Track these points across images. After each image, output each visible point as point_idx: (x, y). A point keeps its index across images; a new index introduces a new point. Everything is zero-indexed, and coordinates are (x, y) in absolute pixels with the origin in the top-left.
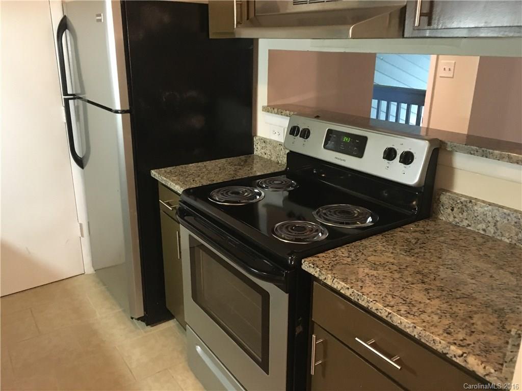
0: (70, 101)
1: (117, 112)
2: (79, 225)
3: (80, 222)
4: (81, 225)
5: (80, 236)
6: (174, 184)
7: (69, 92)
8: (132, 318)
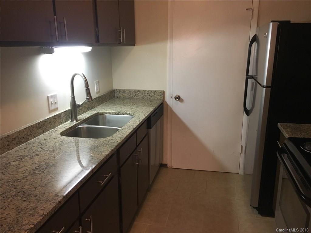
0: (249, 79)
1: (263, 87)
2: (241, 146)
3: (242, 145)
4: (242, 146)
5: (240, 152)
6: (286, 133)
7: (249, 74)
8: (251, 206)
